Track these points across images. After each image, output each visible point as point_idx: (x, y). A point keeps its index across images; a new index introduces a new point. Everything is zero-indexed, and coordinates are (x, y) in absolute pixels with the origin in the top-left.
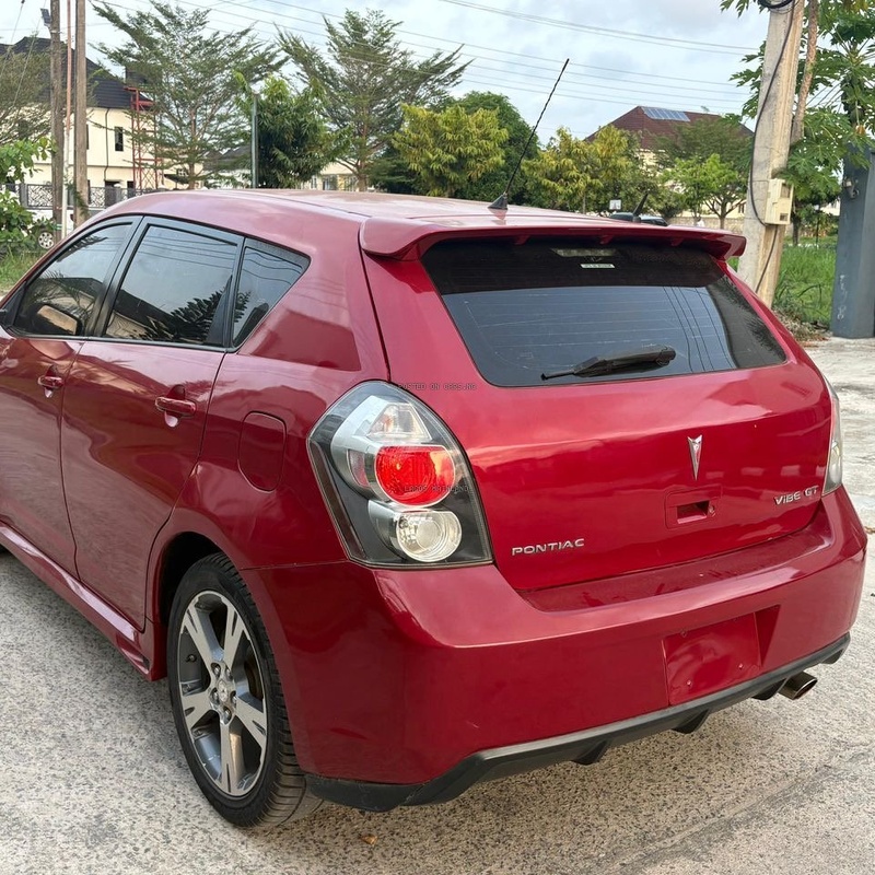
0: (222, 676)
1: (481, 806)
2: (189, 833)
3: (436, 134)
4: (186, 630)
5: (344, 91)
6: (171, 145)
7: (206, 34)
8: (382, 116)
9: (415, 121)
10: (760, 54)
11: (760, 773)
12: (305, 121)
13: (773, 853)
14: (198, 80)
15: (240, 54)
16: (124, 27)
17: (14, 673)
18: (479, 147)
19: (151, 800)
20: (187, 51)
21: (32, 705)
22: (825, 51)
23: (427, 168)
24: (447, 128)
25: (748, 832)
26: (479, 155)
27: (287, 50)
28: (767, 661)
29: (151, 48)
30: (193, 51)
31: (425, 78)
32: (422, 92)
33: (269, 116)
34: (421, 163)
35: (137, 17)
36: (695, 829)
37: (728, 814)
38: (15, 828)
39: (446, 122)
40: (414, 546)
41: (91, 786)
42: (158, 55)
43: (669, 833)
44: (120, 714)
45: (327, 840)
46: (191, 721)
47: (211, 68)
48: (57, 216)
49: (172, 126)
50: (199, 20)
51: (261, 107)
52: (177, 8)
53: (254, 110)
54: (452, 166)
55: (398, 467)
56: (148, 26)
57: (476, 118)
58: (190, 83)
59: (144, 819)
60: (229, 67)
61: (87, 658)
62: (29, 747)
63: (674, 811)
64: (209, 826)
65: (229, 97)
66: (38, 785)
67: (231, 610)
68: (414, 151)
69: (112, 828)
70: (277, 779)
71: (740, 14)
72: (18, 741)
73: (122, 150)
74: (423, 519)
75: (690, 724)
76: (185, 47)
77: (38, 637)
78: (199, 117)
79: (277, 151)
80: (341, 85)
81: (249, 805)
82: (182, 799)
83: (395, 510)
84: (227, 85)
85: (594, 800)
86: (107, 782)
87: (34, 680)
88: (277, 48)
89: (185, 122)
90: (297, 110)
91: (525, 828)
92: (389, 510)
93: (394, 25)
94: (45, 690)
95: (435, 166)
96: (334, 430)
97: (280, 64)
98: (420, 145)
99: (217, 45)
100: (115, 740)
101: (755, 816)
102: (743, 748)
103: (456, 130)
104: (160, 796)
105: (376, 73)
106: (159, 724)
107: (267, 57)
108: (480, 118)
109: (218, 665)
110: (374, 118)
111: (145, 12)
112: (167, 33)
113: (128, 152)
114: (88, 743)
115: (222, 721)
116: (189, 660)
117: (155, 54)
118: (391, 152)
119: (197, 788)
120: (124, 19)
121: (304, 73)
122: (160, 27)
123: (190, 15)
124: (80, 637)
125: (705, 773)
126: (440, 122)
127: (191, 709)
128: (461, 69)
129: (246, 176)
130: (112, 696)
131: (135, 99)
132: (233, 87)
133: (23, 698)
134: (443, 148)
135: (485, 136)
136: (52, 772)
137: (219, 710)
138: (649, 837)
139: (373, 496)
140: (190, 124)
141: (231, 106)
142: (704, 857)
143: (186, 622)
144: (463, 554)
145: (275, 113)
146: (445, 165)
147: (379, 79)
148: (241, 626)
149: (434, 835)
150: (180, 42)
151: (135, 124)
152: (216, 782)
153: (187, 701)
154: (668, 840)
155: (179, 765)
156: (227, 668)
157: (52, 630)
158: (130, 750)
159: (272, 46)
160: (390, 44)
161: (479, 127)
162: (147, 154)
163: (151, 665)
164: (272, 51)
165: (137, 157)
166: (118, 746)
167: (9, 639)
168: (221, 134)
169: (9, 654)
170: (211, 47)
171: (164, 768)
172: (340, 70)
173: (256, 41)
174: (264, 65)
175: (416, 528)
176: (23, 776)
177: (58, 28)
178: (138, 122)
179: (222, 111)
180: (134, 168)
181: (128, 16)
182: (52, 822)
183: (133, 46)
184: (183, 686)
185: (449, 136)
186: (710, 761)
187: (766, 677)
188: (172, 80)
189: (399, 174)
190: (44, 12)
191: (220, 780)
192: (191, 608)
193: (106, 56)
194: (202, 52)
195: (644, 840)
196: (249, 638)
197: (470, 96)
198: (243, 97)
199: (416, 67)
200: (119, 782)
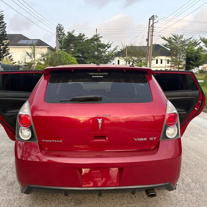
7: (183, 40)
12: (197, 55)
16: (166, 40)
27: (201, 40)
29: (172, 43)
33: (190, 54)
35: (169, 38)
42: (174, 45)
50: (181, 37)
51: (188, 53)
52: (177, 35)
56: (171, 39)
78: (181, 56)
79: (191, 61)
90: (196, 53)
97: (199, 43)
99: (185, 41)
107: (196, 42)
111: (171, 37)
120: (167, 39)
121: (205, 45)
122: (174, 39)
123: (179, 36)
180: (171, 67)
183: (168, 43)
190: (147, 39)
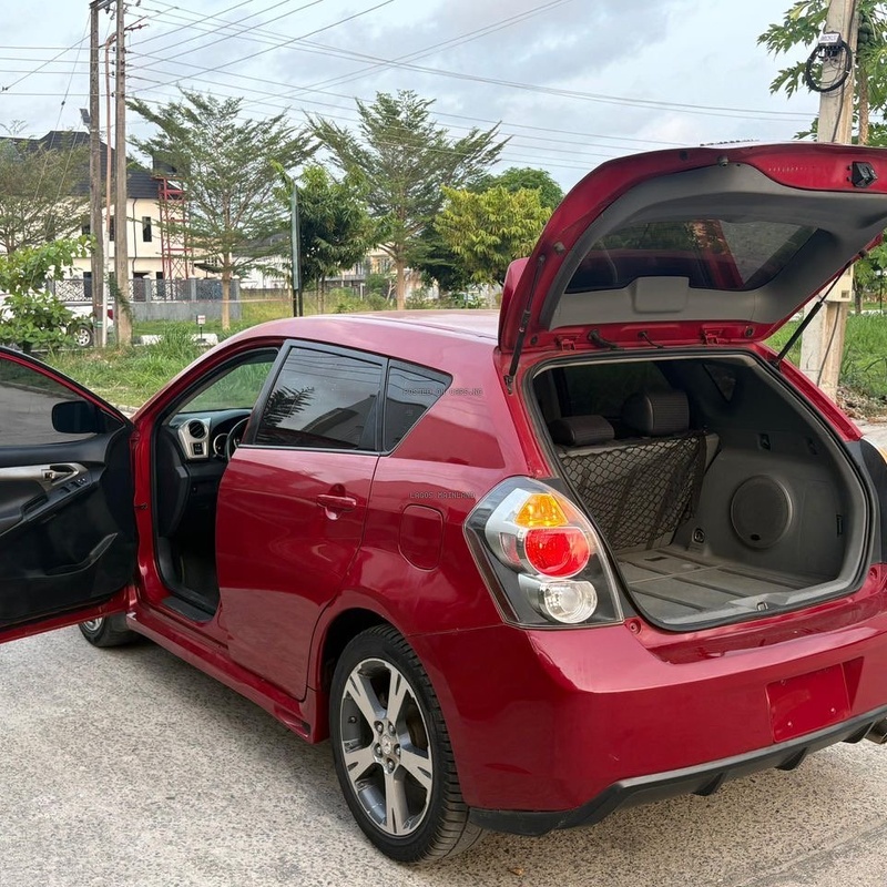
0: (385, 732)
1: (609, 844)
2: (362, 869)
3: (478, 215)
4: (348, 694)
5: (378, 174)
6: (205, 235)
7: (238, 123)
8: (418, 197)
9: (456, 202)
10: (812, 131)
11: (854, 814)
12: (346, 209)
13: (870, 877)
14: (231, 169)
15: (274, 141)
16: (155, 119)
17: (173, 747)
18: (523, 226)
19: (322, 846)
20: (219, 139)
21: (197, 773)
22: (877, 126)
23: (471, 251)
24: (490, 210)
25: (847, 860)
26: (523, 235)
27: (319, 135)
28: (855, 706)
29: (183, 138)
30: (226, 139)
31: (462, 158)
32: (460, 171)
33: (310, 205)
34: (464, 246)
35: (168, 108)
36: (800, 859)
37: (828, 847)
38: (213, 868)
39: (489, 203)
40: (559, 610)
41: (268, 836)
42: (190, 145)
43: (777, 862)
44: (277, 779)
45: (481, 873)
46: (354, 775)
47: (244, 156)
48: (97, 314)
49: (205, 216)
50: (231, 108)
51: (301, 196)
52: (210, 98)
53: (294, 199)
54: (496, 248)
55: (541, 546)
56: (179, 116)
57: (519, 198)
58: (223, 172)
59: (320, 860)
60: (263, 155)
61: (233, 732)
62: (204, 805)
63: (779, 846)
64: (377, 864)
65: (263, 185)
66: (222, 836)
67: (395, 673)
68: (458, 234)
69: (295, 867)
70: (444, 814)
71: (789, 96)
72: (194, 801)
73: (150, 240)
74: (563, 589)
75: (791, 761)
76: (217, 135)
77: (185, 716)
78: (233, 206)
79: (319, 240)
80: (377, 168)
81: (415, 842)
82: (348, 844)
83: (542, 581)
84: (261, 172)
85: (708, 838)
86: (281, 832)
87: (193, 752)
88: (310, 133)
89: (219, 211)
90: (337, 199)
91: (650, 860)
92: (536, 581)
93: (427, 104)
94: (205, 760)
95: (479, 248)
96: (487, 517)
97: (315, 148)
98: (462, 227)
99: (250, 133)
100: (279, 799)
101: (851, 847)
102: (838, 794)
103: (499, 211)
104: (329, 842)
105: (410, 153)
106: (313, 785)
107: (300, 143)
108: (523, 197)
109: (380, 723)
110: (411, 199)
111: (176, 104)
112: (198, 122)
113: (156, 243)
114: (255, 801)
115: (386, 772)
116: (351, 721)
117: (188, 144)
118: (430, 233)
119: (361, 834)
120: (155, 111)
121: (337, 158)
122: (191, 116)
123: (223, 104)
124: (223, 715)
125: (804, 815)
126: (483, 203)
127: (355, 764)
128: (500, 147)
129: (286, 266)
130: (265, 763)
131: (163, 188)
132: (267, 174)
133: (188, 767)
134: (486, 230)
135: (530, 216)
136: (232, 825)
137: (382, 762)
138: (760, 865)
139: (523, 570)
140: (223, 213)
141: (265, 194)
142: (810, 880)
143: (349, 687)
144: (599, 616)
145: (316, 202)
146: (489, 246)
147: (415, 160)
148: (405, 686)
149: (572, 867)
150: (211, 131)
151: (164, 213)
152: (382, 826)
153: (349, 758)
154: (777, 868)
155: (339, 817)
156: (390, 724)
157: (196, 710)
158: (293, 807)
159: (306, 131)
160: (425, 124)
161: (522, 206)
162: (177, 244)
163: (313, 729)
164: (305, 136)
165: (166, 247)
166: (282, 803)
167: (160, 719)
168: (256, 222)
169: (165, 731)
170: (244, 135)
171: (326, 819)
172: (375, 153)
173: (288, 125)
174: (297, 152)
175: (557, 596)
176: (207, 829)
177: (97, 127)
178: (167, 212)
179: (256, 199)
180: (163, 259)
181: (159, 108)
182: (243, 863)
183: (164, 136)
184: (346, 745)
185: (493, 218)
186: (808, 805)
187: (854, 720)
188: (204, 169)
189: (440, 256)
190: (83, 112)
191: (385, 824)
192: (355, 675)
193: (137, 148)
194: (235, 140)
195: (755, 868)
196: (413, 695)
197: (509, 173)
198: (279, 184)
199: (452, 146)
200: (291, 831)
